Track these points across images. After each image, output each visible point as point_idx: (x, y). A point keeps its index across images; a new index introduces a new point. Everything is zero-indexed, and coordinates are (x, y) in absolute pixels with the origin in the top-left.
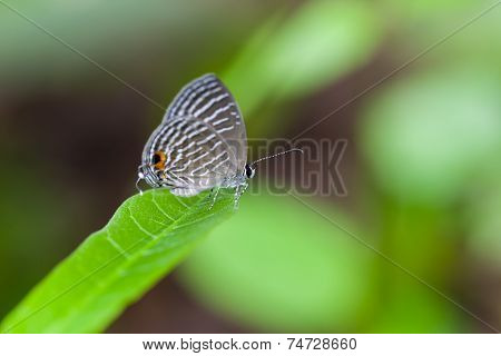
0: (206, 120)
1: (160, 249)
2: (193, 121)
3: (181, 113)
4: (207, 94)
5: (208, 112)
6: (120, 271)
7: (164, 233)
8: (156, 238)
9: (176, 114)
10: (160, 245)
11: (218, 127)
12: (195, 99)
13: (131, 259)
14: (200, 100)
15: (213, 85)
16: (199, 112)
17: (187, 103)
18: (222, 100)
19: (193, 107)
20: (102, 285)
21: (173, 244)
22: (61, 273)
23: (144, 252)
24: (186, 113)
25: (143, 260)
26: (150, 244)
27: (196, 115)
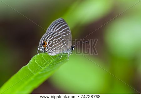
0: (60, 32)
1: (44, 72)
2: (55, 32)
3: (52, 30)
4: (60, 24)
5: (60, 30)
6: (32, 78)
7: (46, 67)
8: (43, 68)
9: (50, 30)
10: (44, 71)
11: (63, 34)
12: (56, 26)
13: (35, 75)
14: (58, 26)
15: (62, 21)
16: (57, 30)
17: (54, 27)
18: (64, 26)
19: (56, 28)
21: (49, 70)
23: (39, 73)
24: (53, 30)
25: (39, 75)
26: (41, 70)
27: (56, 30)
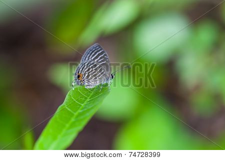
0: (96, 60)
1: (86, 109)
2: (91, 61)
3: (87, 59)
4: (96, 51)
5: (96, 57)
6: (73, 120)
7: (85, 103)
8: (83, 105)
9: (85, 59)
10: (85, 108)
12: (92, 53)
13: (76, 114)
14: (93, 53)
15: (98, 47)
16: (93, 58)
17: (89, 55)
19: (91, 56)
20: (68, 125)
22: (51, 122)
23: (80, 111)
25: (80, 114)
26: (81, 107)
27: (92, 59)
